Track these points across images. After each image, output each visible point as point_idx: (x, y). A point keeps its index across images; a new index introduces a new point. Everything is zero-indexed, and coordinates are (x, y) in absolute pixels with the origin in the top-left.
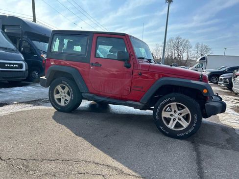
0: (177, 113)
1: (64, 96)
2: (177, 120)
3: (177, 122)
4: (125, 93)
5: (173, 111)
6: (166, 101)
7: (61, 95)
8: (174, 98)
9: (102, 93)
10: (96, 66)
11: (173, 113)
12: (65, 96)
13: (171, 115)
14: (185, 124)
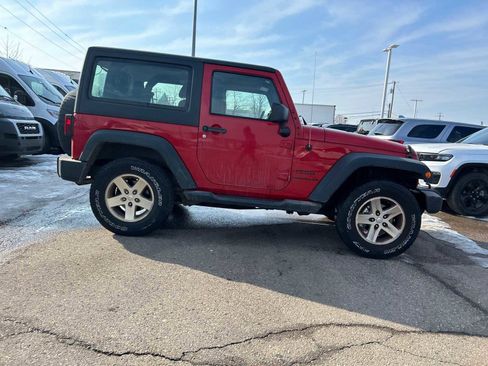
0: (382, 215)
1: (133, 200)
2: (381, 227)
3: (382, 230)
4: (279, 185)
5: (374, 211)
6: (364, 195)
7: (124, 199)
8: (378, 190)
9: (227, 188)
10: (213, 132)
11: (373, 215)
12: (138, 200)
13: (371, 220)
14: (395, 233)
